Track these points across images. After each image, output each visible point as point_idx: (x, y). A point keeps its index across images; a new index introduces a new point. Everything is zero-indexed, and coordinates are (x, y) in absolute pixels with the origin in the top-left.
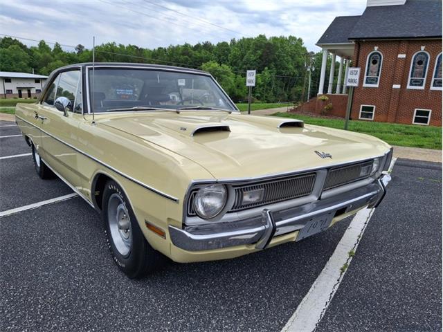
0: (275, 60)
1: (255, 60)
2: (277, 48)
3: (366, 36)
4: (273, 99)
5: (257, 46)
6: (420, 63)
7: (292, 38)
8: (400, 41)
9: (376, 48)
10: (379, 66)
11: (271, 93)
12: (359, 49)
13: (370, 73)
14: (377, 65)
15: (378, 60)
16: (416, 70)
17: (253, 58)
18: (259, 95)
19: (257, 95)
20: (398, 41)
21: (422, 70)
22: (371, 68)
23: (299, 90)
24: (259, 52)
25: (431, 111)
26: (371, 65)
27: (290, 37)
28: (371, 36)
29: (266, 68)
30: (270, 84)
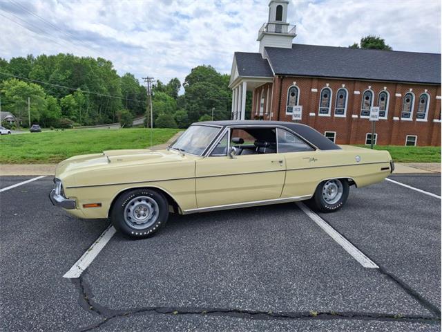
0: (87, 81)
1: (64, 81)
2: (89, 70)
3: (288, 73)
4: (91, 121)
5: (64, 65)
6: (325, 96)
7: (101, 60)
8: (312, 79)
9: (295, 83)
10: (297, 97)
11: (87, 115)
12: (281, 83)
13: (290, 104)
14: (295, 97)
15: (296, 93)
16: (323, 102)
17: (61, 77)
18: (75, 117)
19: (72, 117)
20: (311, 78)
21: (327, 101)
22: (290, 100)
23: (124, 112)
24: (68, 72)
25: (335, 133)
26: (291, 96)
27: (99, 59)
28: (292, 73)
29: (79, 89)
30: (85, 106)
